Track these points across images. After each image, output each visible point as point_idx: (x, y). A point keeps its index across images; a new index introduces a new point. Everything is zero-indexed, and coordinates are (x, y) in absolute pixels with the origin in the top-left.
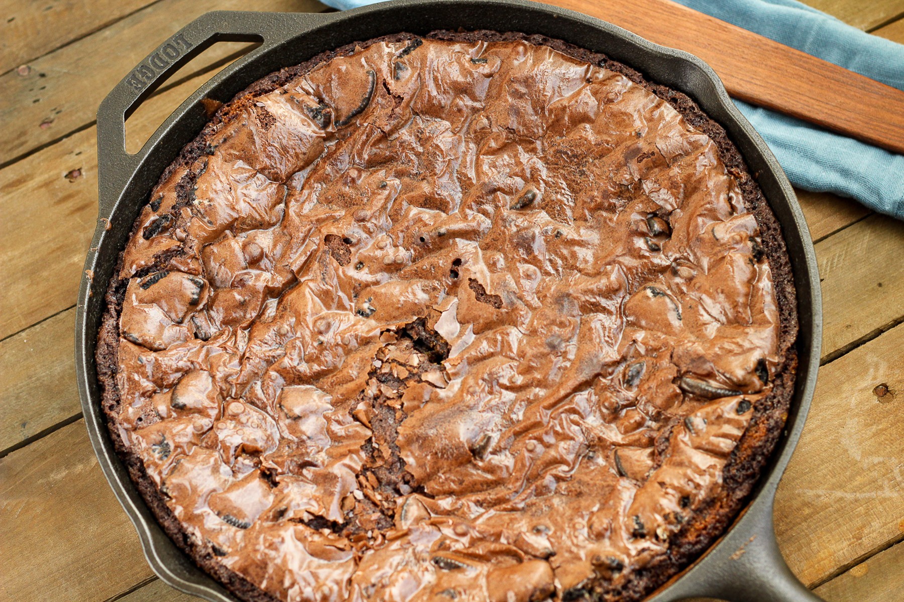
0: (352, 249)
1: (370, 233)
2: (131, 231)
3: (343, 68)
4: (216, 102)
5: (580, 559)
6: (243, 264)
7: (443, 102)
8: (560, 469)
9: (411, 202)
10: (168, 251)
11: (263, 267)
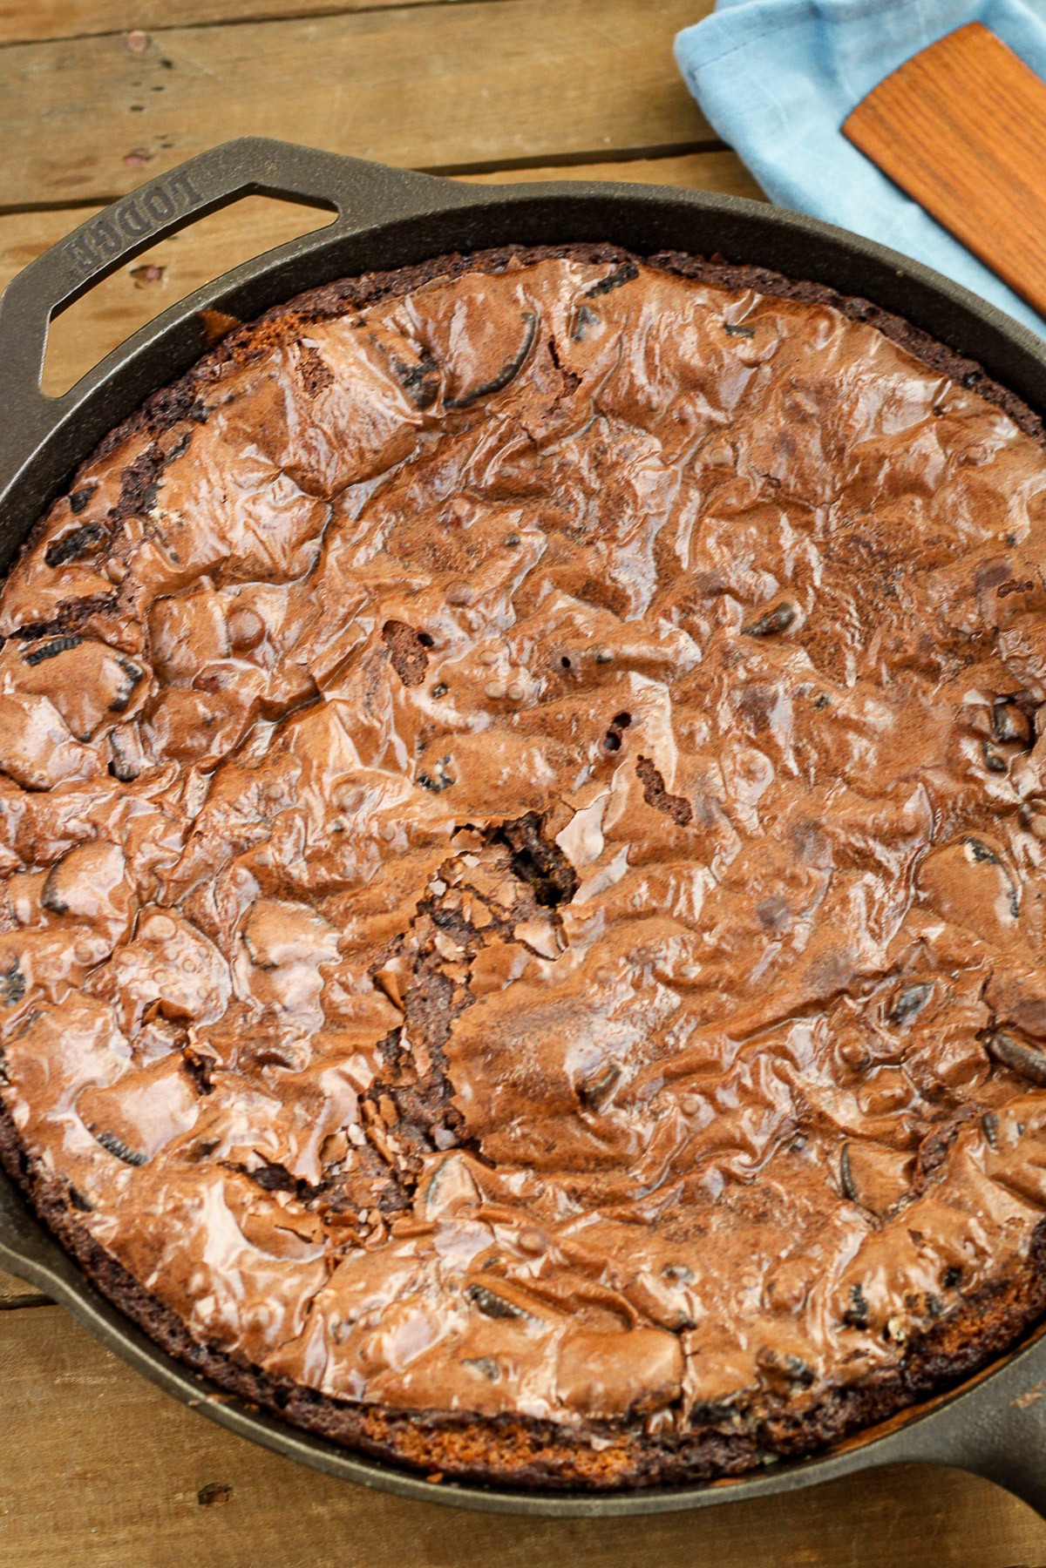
0: (432, 657)
1: (470, 629)
2: (25, 541)
3: (480, 297)
4: (228, 319)
5: (737, 1347)
6: (224, 647)
7: (655, 400)
8: (735, 1159)
9: (559, 584)
10: (87, 599)
11: (259, 658)
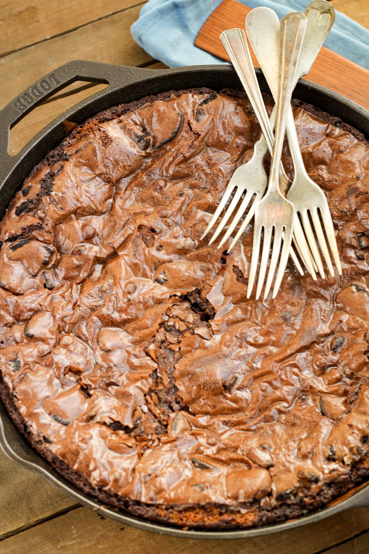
0: (156, 237)
1: (169, 226)
2: (7, 208)
3: (162, 108)
4: (73, 124)
5: (290, 472)
6: (81, 239)
7: (227, 140)
8: (282, 405)
9: (199, 207)
10: (31, 226)
11: (94, 242)
